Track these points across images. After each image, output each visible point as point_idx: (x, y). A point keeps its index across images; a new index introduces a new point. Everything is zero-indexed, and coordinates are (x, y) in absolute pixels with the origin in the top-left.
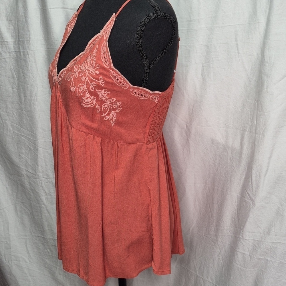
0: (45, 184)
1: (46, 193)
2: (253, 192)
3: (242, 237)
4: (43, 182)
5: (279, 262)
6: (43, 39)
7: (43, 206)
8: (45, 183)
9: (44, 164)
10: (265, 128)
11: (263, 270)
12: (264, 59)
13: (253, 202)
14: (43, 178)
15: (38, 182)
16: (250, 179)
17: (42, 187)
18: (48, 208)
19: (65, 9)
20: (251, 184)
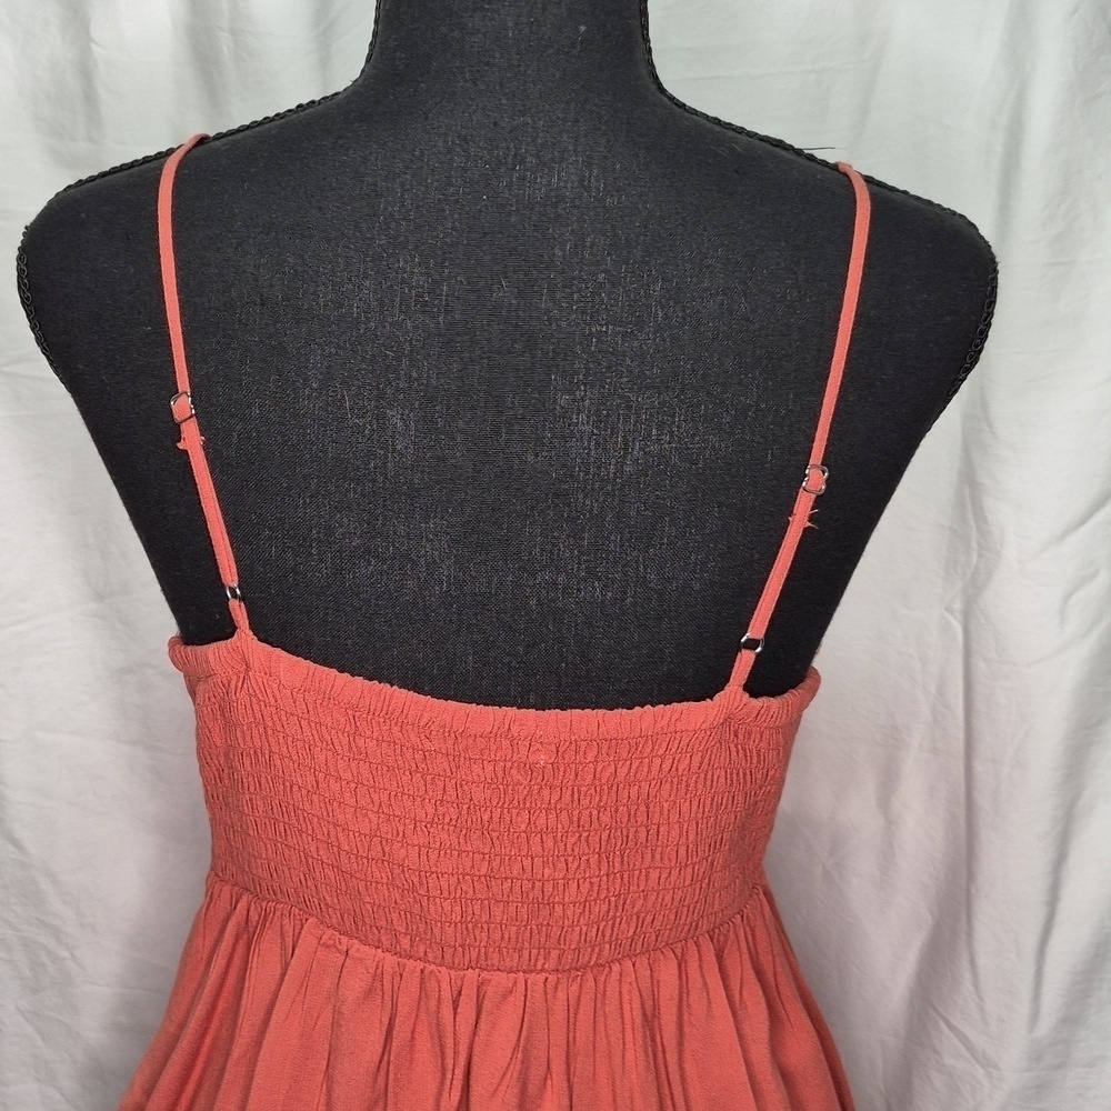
2: (986, 1024)
13: (994, 1072)
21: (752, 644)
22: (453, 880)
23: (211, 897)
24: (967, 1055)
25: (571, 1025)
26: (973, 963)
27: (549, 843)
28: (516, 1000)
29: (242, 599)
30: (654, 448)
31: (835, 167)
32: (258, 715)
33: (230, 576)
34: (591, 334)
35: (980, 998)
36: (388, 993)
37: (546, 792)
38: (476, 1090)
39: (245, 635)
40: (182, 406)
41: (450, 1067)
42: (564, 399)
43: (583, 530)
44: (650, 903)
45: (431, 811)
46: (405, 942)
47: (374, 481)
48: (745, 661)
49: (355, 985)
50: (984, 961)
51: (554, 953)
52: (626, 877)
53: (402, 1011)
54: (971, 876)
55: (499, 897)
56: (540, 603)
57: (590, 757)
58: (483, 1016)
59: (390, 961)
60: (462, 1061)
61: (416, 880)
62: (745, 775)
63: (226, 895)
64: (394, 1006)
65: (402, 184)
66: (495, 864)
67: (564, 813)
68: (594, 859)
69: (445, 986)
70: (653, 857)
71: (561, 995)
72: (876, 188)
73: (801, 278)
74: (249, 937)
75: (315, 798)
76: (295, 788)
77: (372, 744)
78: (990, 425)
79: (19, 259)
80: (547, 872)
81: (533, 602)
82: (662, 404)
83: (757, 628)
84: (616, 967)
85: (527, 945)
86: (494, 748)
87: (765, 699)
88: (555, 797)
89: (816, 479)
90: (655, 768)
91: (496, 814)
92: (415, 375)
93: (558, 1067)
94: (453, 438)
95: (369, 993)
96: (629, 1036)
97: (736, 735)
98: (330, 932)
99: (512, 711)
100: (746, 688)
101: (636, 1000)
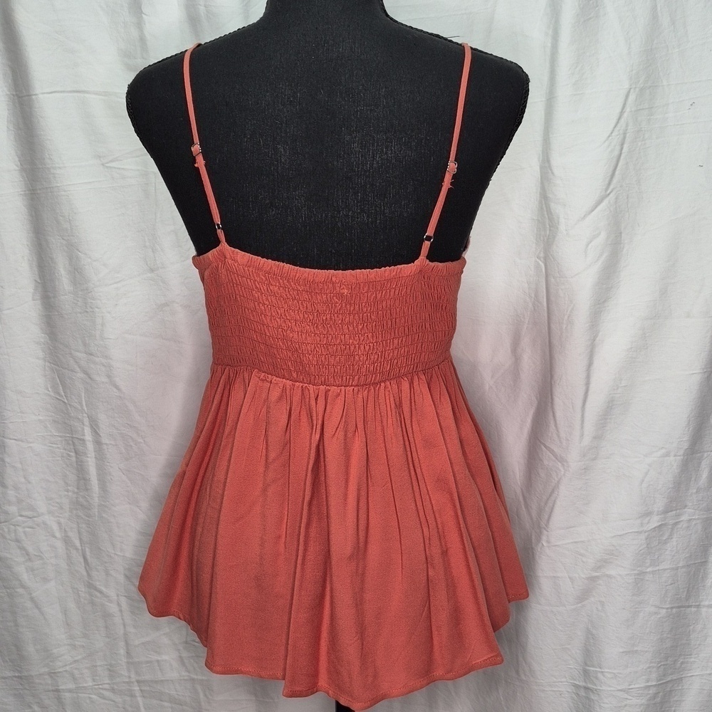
0: (24, 532)
1: (28, 555)
2: (561, 442)
3: (548, 542)
4: (20, 529)
5: (635, 572)
6: (17, 168)
7: (20, 591)
8: (27, 529)
9: (23, 480)
10: (572, 309)
11: (603, 599)
12: (553, 173)
13: (565, 464)
14: (20, 518)
15: (6, 530)
16: (552, 418)
17: (17, 541)
18: (34, 595)
19: (79, 94)
20: (554, 428)
21: (429, 238)
22: (313, 346)
23: (213, 372)
24: (554, 459)
25: (365, 408)
26: (554, 416)
27: (351, 328)
28: (342, 398)
29: (222, 229)
30: (385, 157)
31: (461, 45)
32: (230, 278)
33: (217, 219)
34: (357, 111)
35: (558, 431)
36: (288, 397)
37: (348, 306)
38: (327, 435)
39: (224, 245)
40: (196, 148)
41: (315, 424)
42: (348, 138)
43: (358, 192)
44: (395, 354)
45: (302, 316)
46: (295, 375)
47: (273, 175)
48: (426, 245)
49: (275, 394)
50: (559, 414)
51: (356, 378)
52: (384, 342)
53: (295, 404)
54: (552, 377)
55: (332, 353)
56: (342, 225)
57: (366, 289)
58: (328, 405)
59: (289, 383)
60: (320, 422)
61: (297, 346)
62: (429, 295)
63: (219, 370)
64: (291, 403)
65: (281, 54)
66: (330, 339)
67: (356, 315)
68: (370, 335)
69: (311, 392)
70: (395, 333)
71: (360, 396)
72: (474, 52)
73: (442, 86)
74: (229, 384)
75: (254, 313)
76: (246, 310)
77: (276, 289)
78: (551, 170)
79: (127, 97)
80: (351, 341)
81: (339, 224)
82: (387, 138)
83: (430, 231)
84: (383, 384)
85: (345, 374)
86: (326, 287)
87: (436, 263)
88: (352, 308)
89: (452, 166)
90: (392, 293)
91: (328, 317)
92: (288, 130)
93: (360, 425)
94: (304, 156)
95: (280, 398)
96: (389, 413)
97: (424, 278)
98: (263, 374)
99: (332, 271)
100: (428, 257)
101: (392, 399)
